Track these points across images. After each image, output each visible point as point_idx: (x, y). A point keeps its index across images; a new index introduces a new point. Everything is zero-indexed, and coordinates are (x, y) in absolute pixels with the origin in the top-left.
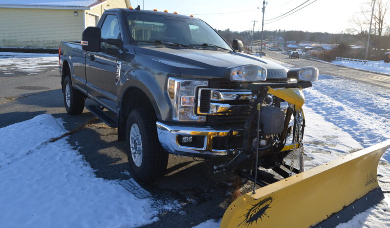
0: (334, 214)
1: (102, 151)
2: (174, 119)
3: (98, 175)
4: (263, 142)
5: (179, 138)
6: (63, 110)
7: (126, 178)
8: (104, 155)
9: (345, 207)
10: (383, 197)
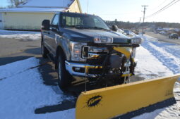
0: (143, 108)
1: (50, 74)
2: (72, 60)
3: (44, 83)
4: (111, 72)
5: (74, 68)
6: (41, 56)
7: (56, 85)
8: (51, 75)
9: (150, 105)
10: (176, 103)
